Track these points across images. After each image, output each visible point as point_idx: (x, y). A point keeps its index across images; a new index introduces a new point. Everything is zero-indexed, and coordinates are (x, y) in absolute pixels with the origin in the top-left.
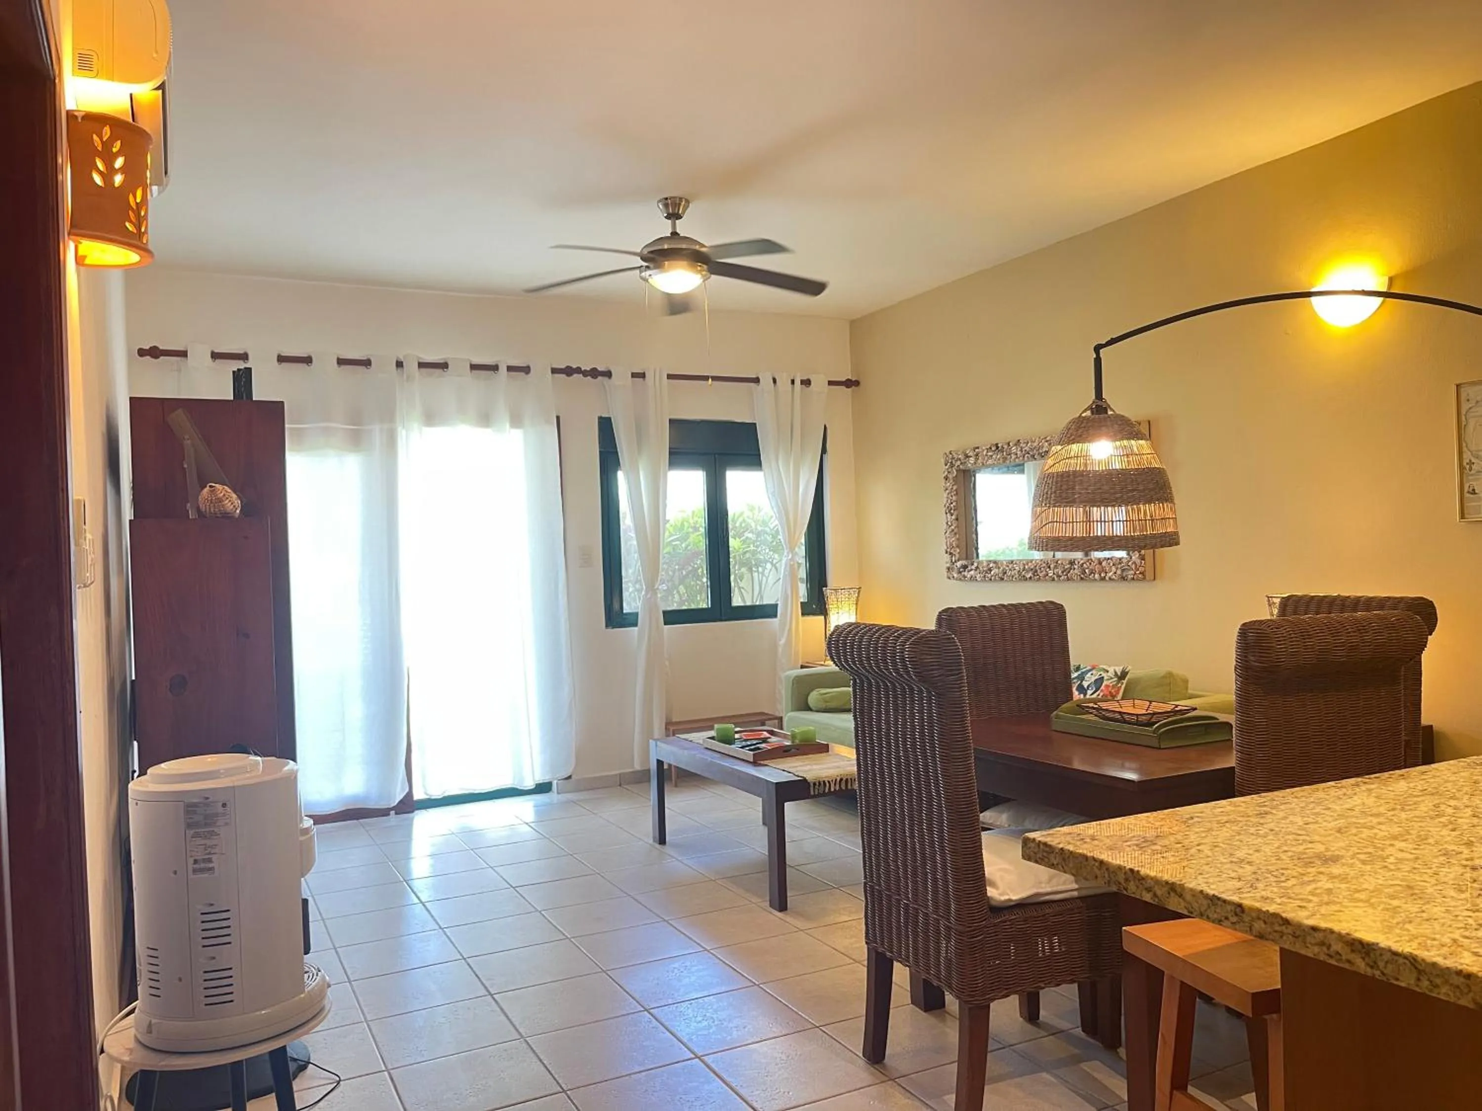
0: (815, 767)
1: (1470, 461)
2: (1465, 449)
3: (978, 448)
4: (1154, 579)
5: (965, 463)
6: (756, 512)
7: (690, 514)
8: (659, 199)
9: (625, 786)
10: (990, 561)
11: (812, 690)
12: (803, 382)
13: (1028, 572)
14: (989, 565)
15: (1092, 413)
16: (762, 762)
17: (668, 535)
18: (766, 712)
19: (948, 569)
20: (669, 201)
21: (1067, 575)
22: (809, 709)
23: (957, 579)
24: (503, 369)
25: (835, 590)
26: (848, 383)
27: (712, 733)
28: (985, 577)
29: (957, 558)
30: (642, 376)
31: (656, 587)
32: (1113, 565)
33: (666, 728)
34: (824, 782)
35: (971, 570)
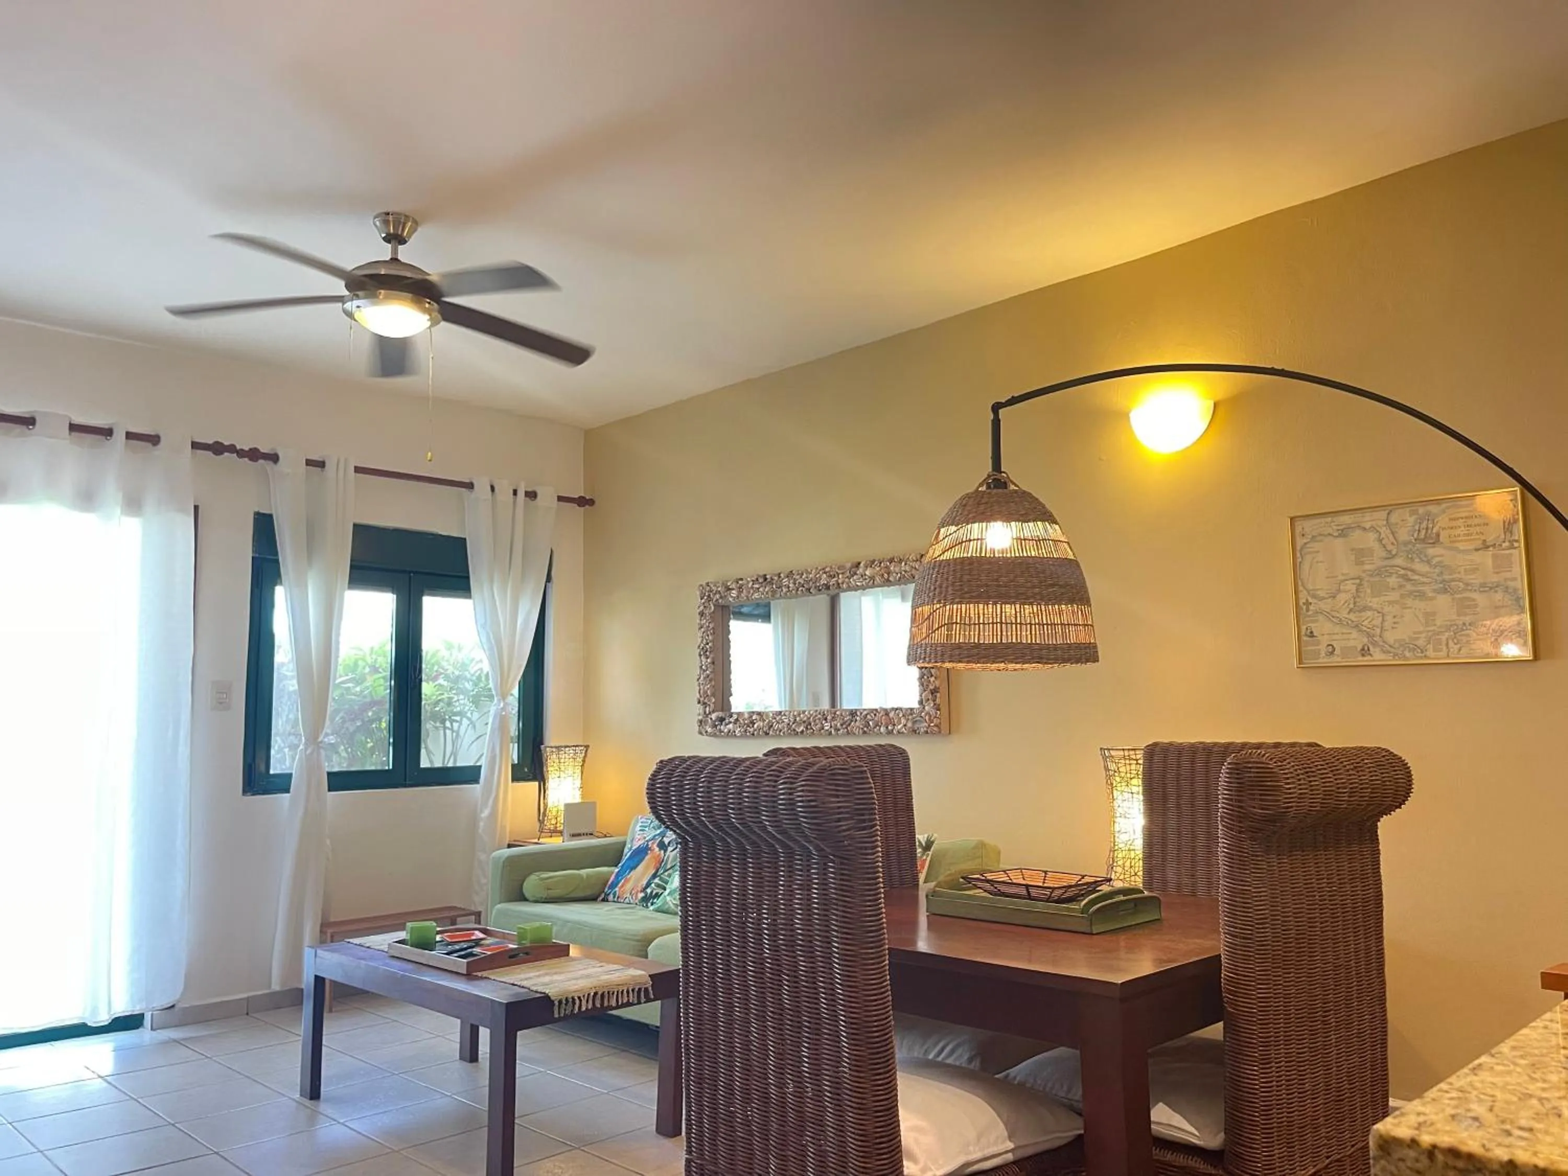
0: (556, 977)
1: (1307, 600)
2: (1301, 588)
3: (741, 579)
4: (950, 733)
5: (725, 596)
6: (455, 652)
7: (368, 652)
8: (375, 214)
9: (255, 1015)
10: (753, 713)
11: (530, 874)
12: (528, 494)
13: (799, 725)
14: (751, 717)
15: (989, 487)
16: (479, 974)
17: (340, 675)
18: (459, 906)
19: (701, 722)
20: (391, 218)
21: (847, 728)
22: (523, 898)
23: (710, 735)
24: (119, 436)
25: (556, 747)
26: (582, 502)
27: (402, 935)
28: (746, 731)
29: (711, 710)
30: (321, 464)
31: (320, 740)
32: (903, 716)
33: (321, 932)
34: (573, 999)
35: (730, 722)
